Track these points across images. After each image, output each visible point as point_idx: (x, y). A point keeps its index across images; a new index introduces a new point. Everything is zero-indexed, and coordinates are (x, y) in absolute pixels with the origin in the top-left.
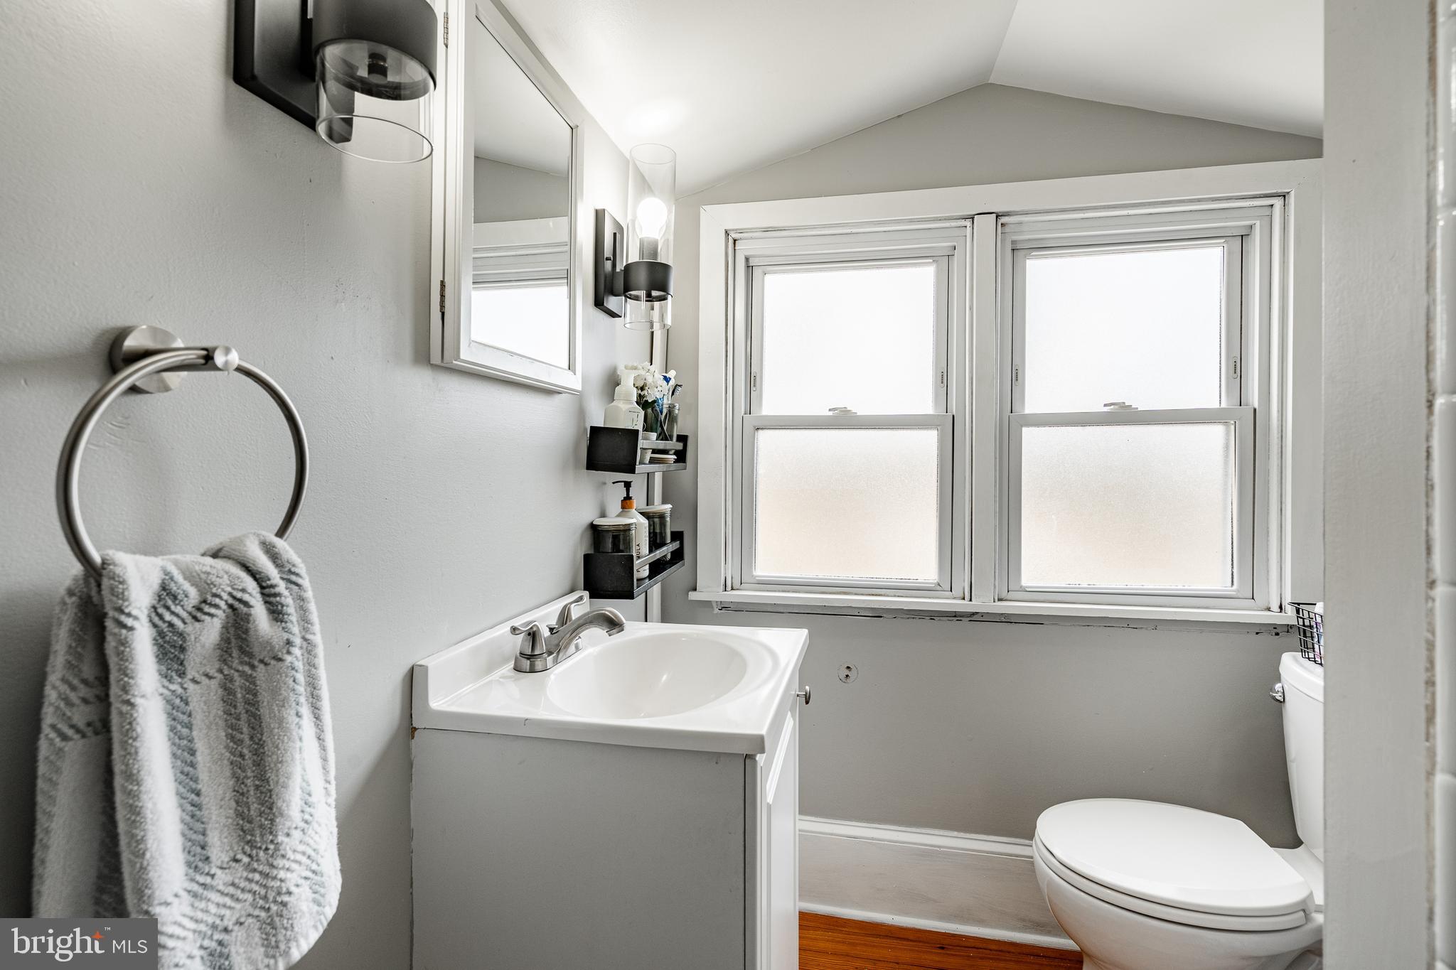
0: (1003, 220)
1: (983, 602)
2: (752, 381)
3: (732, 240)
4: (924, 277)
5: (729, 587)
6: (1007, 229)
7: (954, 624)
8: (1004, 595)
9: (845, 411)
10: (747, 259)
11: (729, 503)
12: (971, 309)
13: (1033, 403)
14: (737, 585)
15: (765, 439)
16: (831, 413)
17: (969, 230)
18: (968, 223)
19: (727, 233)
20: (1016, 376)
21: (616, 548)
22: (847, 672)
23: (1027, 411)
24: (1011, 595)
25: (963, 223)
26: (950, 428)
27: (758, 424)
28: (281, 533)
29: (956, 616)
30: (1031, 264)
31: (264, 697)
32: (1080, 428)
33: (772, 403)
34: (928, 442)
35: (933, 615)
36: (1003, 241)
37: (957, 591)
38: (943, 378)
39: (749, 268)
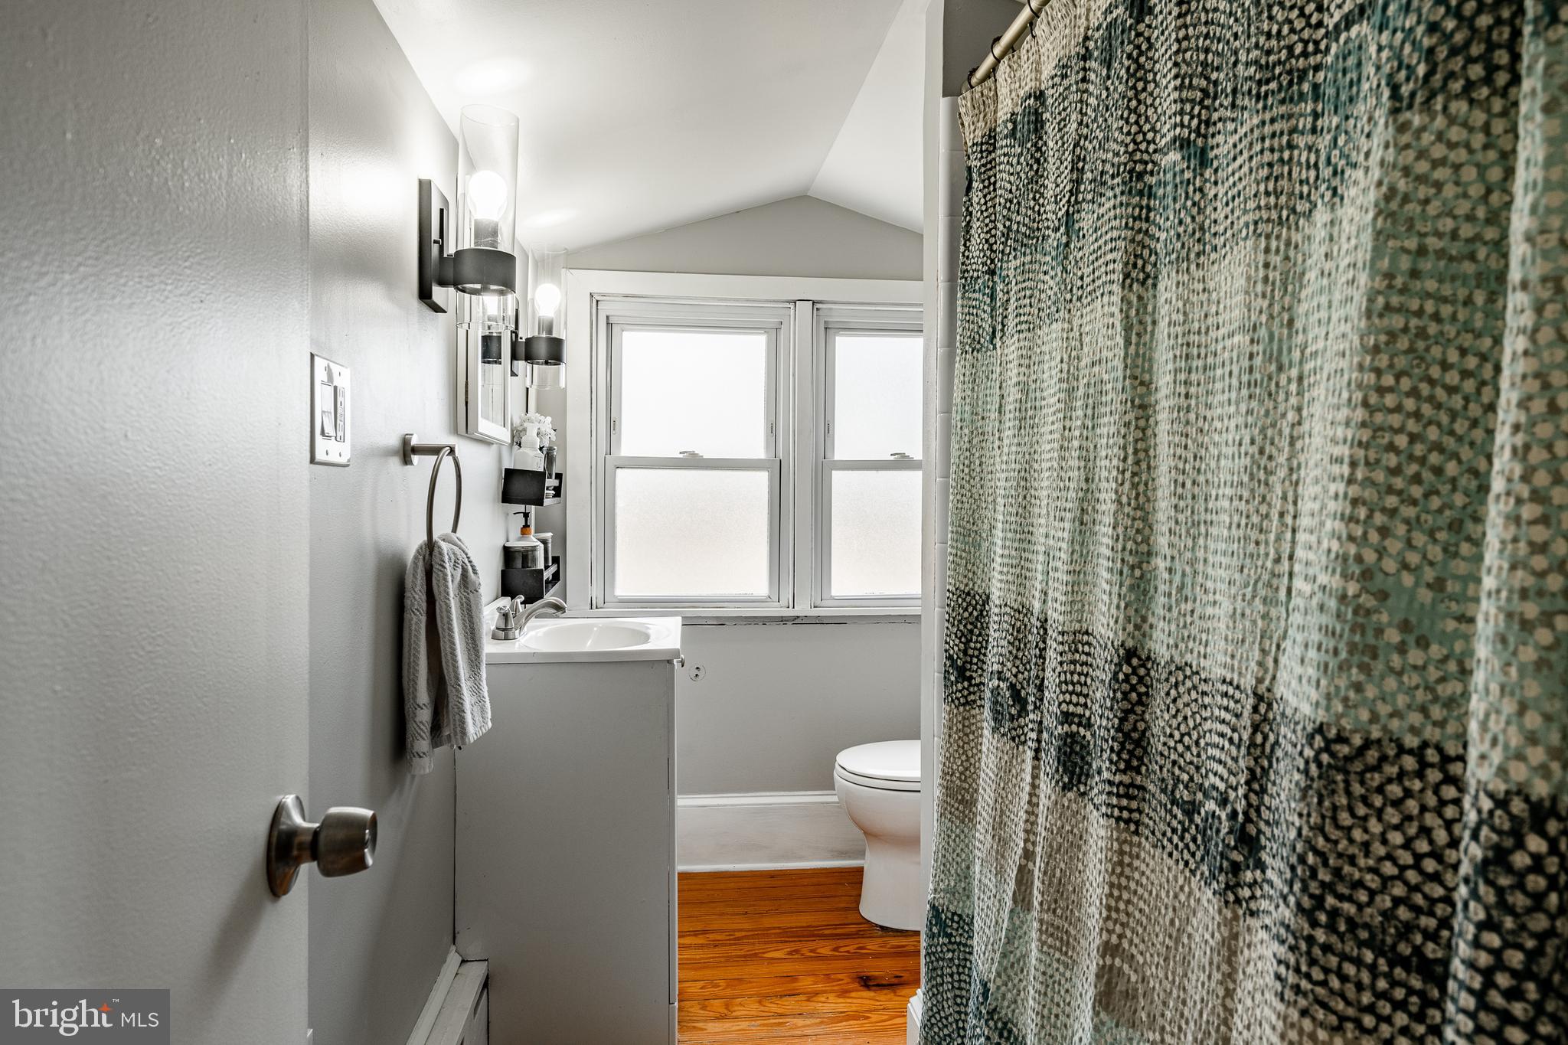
0: (819, 306)
1: (803, 609)
2: (612, 425)
3: (595, 301)
4: (757, 344)
5: (594, 606)
6: (821, 313)
7: (782, 627)
8: (818, 603)
9: (693, 454)
10: (608, 317)
11: (594, 533)
12: (794, 375)
13: (840, 454)
14: (600, 604)
15: (625, 479)
16: (681, 456)
17: (792, 312)
18: (792, 306)
19: (591, 295)
20: (828, 429)
21: (525, 564)
22: (697, 672)
23: (837, 457)
24: (824, 603)
25: (788, 305)
26: (778, 470)
27: (618, 464)
28: (454, 530)
29: (782, 620)
30: (838, 339)
31: (474, 607)
32: (874, 472)
33: (629, 447)
34: (760, 482)
35: (765, 621)
36: (818, 322)
37: (783, 602)
38: (772, 429)
39: (609, 325)
